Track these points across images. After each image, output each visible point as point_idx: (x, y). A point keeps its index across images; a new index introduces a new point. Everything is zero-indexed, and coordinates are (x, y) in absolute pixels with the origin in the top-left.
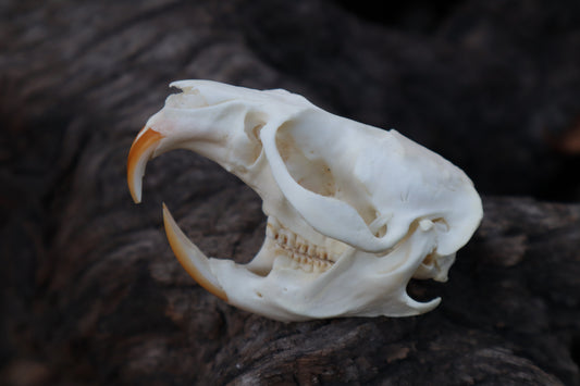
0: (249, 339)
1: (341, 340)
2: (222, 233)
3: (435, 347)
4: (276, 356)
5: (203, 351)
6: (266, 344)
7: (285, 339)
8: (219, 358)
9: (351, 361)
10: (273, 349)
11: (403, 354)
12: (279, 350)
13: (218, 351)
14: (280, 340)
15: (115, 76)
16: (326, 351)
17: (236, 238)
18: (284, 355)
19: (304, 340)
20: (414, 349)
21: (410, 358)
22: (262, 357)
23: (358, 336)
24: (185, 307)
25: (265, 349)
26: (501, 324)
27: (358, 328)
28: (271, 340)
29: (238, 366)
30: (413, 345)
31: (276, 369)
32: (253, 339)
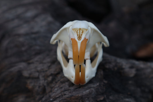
0: (54, 93)
1: (84, 92)
2: (45, 63)
3: (111, 98)
4: (64, 96)
5: (38, 97)
6: (60, 93)
7: (66, 92)
8: (44, 99)
9: (87, 99)
10: (63, 94)
11: (102, 99)
12: (65, 95)
13: (43, 97)
14: (65, 92)
15: (13, 20)
16: (80, 95)
17: (49, 65)
18: (67, 96)
19: (73, 92)
20: (105, 97)
21: (104, 100)
22: (59, 97)
23: (89, 92)
24: (32, 84)
25: (60, 94)
26: (129, 93)
27: (89, 89)
28: (62, 92)
29: (51, 100)
30: (105, 96)
31: (64, 100)
32: (55, 92)
